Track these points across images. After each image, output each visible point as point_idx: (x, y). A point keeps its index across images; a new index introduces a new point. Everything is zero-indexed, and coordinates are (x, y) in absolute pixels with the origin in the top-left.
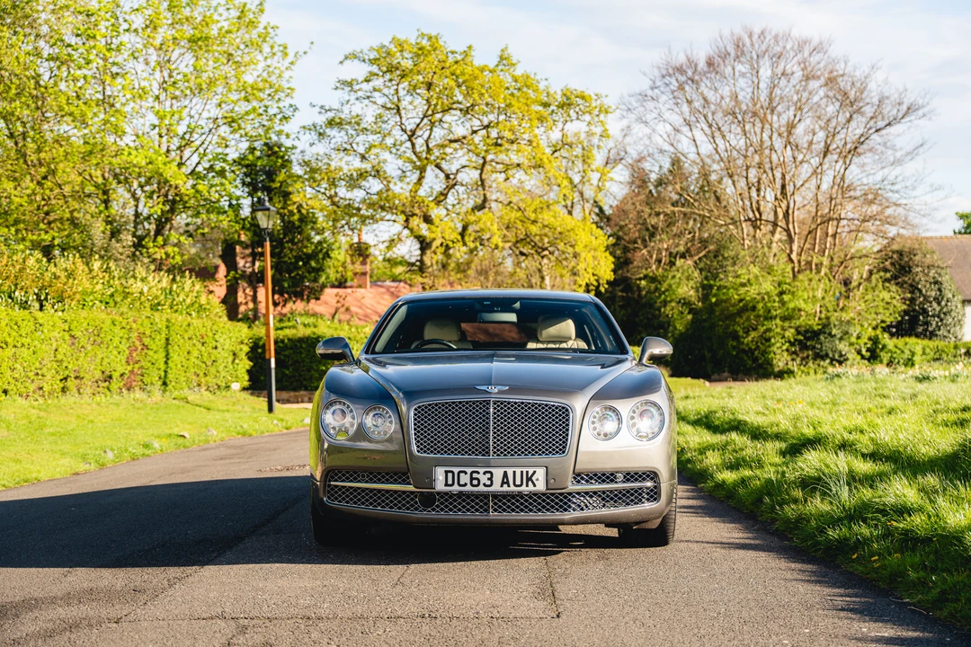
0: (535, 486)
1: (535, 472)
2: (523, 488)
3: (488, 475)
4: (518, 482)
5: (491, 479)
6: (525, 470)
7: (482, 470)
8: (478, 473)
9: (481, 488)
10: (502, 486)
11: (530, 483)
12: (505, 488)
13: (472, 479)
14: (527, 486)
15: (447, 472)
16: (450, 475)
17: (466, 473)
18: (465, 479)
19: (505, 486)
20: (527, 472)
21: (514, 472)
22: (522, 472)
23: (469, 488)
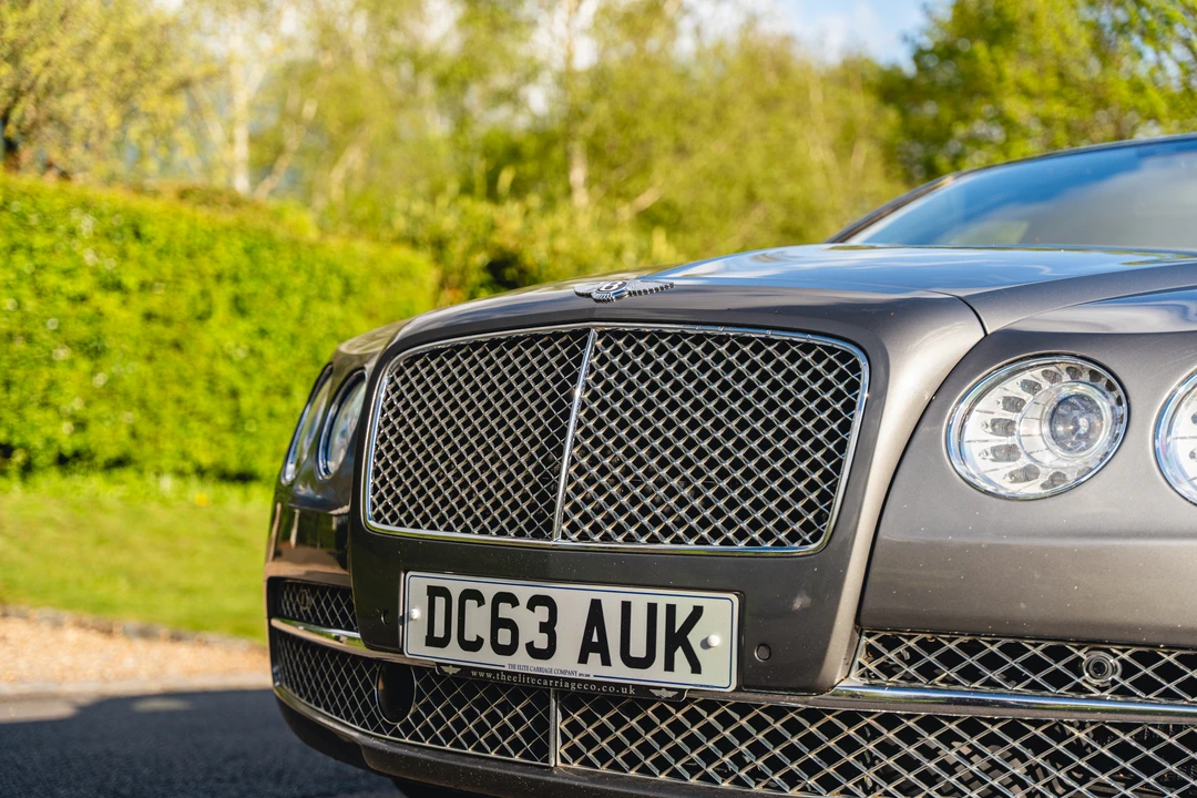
0: (696, 668)
1: (697, 612)
2: (655, 674)
3: (542, 613)
4: (638, 649)
5: (548, 628)
6: (662, 599)
7: (524, 592)
8: (512, 600)
9: (521, 661)
10: (583, 659)
11: (679, 654)
12: (594, 669)
13: (498, 623)
14: (669, 666)
15: (433, 592)
16: (440, 602)
17: (480, 600)
18: (478, 621)
19: (594, 658)
20: (671, 609)
21: (626, 607)
22: (652, 608)
23: (486, 657)
